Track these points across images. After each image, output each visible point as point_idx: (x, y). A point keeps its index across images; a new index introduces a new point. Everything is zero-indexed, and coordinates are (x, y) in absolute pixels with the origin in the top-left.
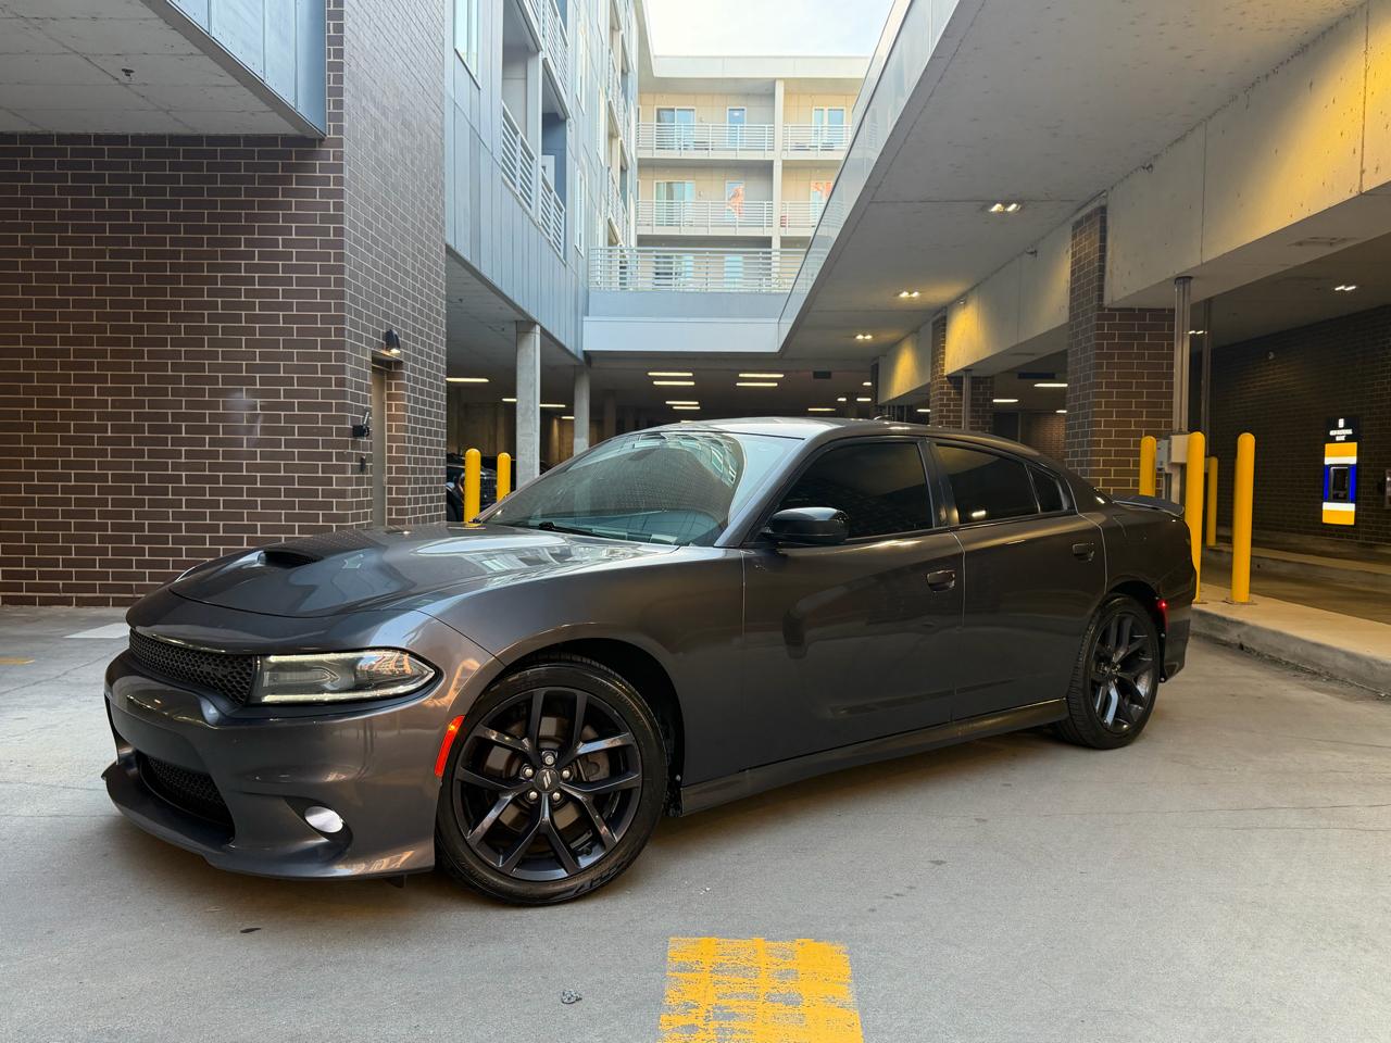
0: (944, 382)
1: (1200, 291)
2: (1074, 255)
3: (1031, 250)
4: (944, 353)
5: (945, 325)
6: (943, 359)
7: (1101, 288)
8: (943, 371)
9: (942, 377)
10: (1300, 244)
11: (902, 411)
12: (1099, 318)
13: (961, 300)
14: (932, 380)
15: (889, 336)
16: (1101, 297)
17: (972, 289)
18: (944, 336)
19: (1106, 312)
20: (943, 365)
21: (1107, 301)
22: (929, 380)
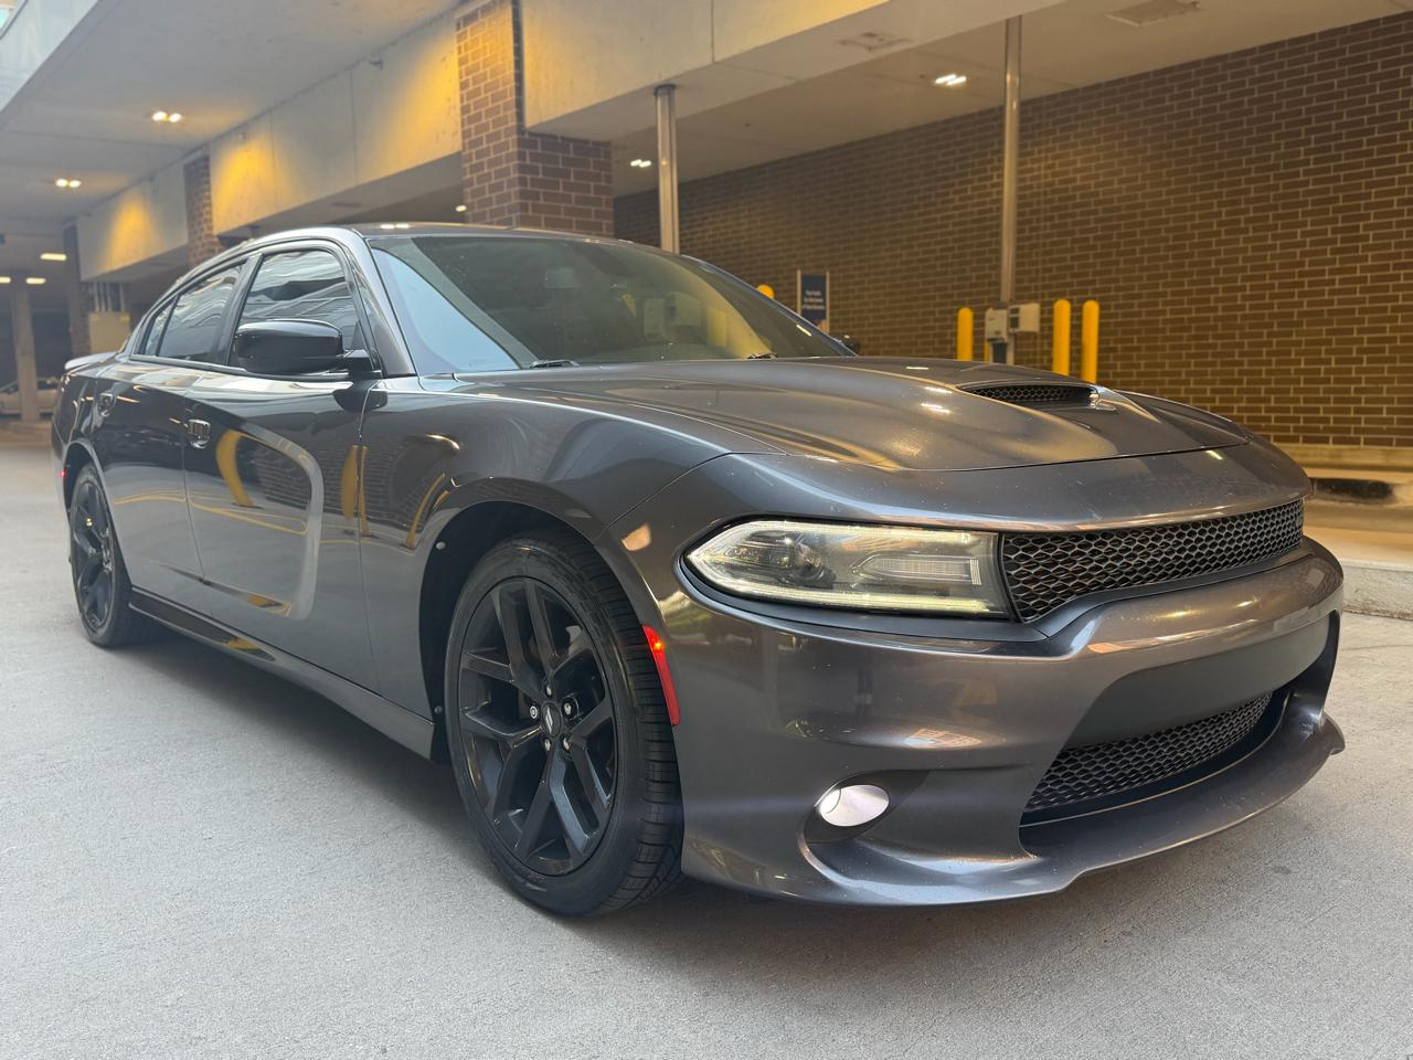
0: (213, 243)
1: (687, 105)
2: (461, 62)
3: (376, 59)
4: (210, 205)
5: (207, 167)
6: (210, 213)
7: (520, 104)
8: (210, 228)
9: (210, 236)
10: (844, 43)
11: (117, 290)
12: (521, 142)
13: (240, 132)
14: (192, 241)
15: (104, 184)
16: (520, 116)
17: (257, 118)
18: (208, 182)
19: (527, 136)
20: (211, 220)
21: (531, 121)
22: (184, 240)
